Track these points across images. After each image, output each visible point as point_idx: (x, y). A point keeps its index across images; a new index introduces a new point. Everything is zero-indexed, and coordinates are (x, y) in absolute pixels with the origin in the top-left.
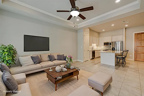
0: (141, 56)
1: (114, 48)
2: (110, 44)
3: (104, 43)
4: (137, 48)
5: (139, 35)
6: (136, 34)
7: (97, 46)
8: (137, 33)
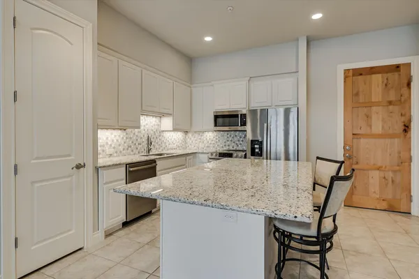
0: (371, 181)
1: (261, 143)
2: (244, 124)
3: (216, 117)
4: (355, 140)
5: (360, 77)
6: (351, 74)
7: (186, 132)
8: (354, 70)
